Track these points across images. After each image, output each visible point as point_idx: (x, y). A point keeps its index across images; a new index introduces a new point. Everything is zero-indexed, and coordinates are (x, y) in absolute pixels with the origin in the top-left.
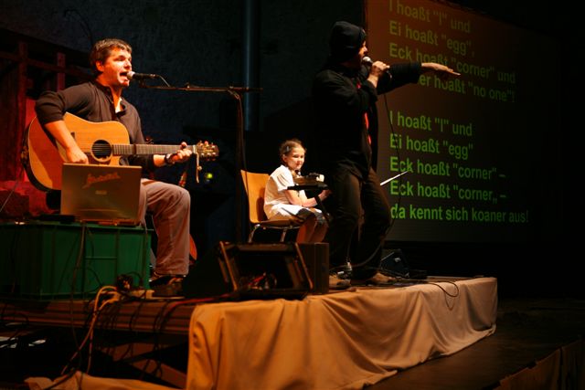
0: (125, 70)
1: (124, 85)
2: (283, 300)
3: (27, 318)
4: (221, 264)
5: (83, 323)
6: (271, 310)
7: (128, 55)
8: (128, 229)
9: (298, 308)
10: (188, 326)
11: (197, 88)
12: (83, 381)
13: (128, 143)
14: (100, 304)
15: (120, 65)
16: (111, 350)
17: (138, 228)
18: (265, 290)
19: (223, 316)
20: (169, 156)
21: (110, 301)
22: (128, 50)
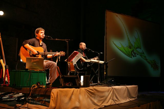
0: (42, 35)
1: (43, 38)
2: (74, 88)
3: (17, 91)
4: (60, 80)
5: (29, 92)
6: (71, 90)
7: (44, 32)
8: (41, 72)
9: (78, 90)
10: (51, 93)
11: (58, 40)
12: (28, 105)
13: (43, 52)
14: (32, 88)
15: (42, 34)
16: (35, 99)
17: (43, 72)
18: (70, 86)
19: (58, 91)
20: (54, 55)
21: (35, 88)
22: (44, 31)
